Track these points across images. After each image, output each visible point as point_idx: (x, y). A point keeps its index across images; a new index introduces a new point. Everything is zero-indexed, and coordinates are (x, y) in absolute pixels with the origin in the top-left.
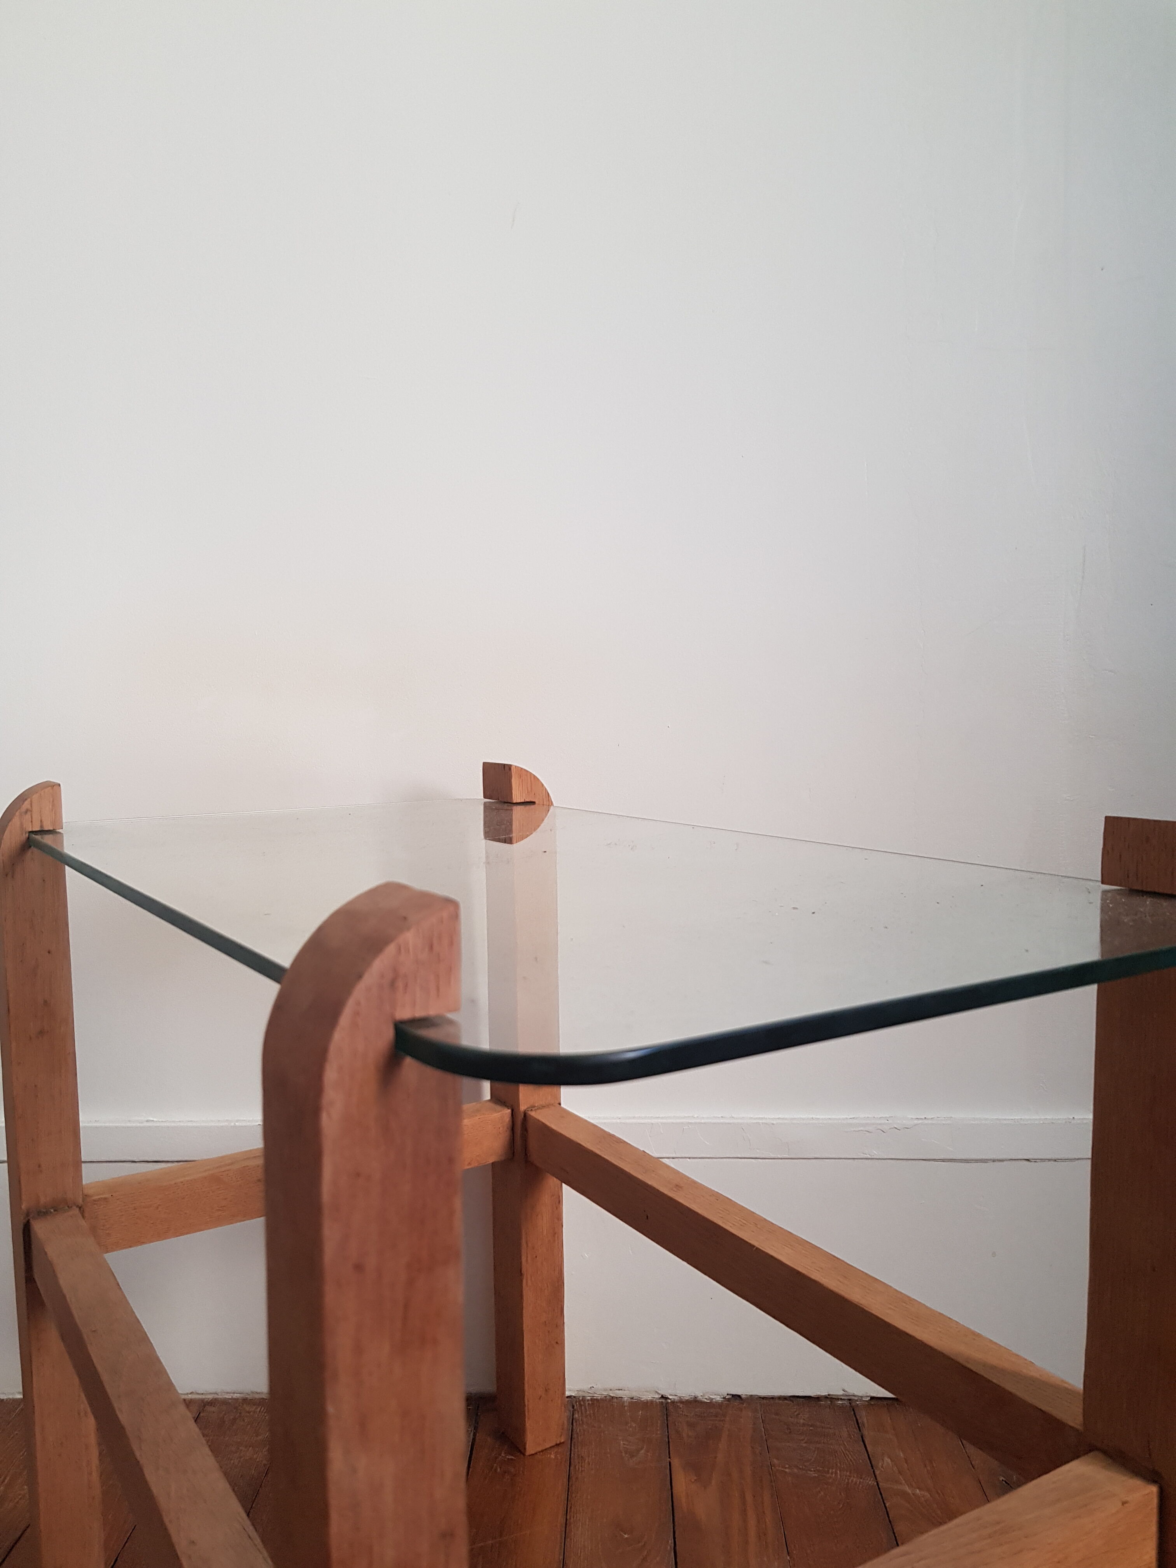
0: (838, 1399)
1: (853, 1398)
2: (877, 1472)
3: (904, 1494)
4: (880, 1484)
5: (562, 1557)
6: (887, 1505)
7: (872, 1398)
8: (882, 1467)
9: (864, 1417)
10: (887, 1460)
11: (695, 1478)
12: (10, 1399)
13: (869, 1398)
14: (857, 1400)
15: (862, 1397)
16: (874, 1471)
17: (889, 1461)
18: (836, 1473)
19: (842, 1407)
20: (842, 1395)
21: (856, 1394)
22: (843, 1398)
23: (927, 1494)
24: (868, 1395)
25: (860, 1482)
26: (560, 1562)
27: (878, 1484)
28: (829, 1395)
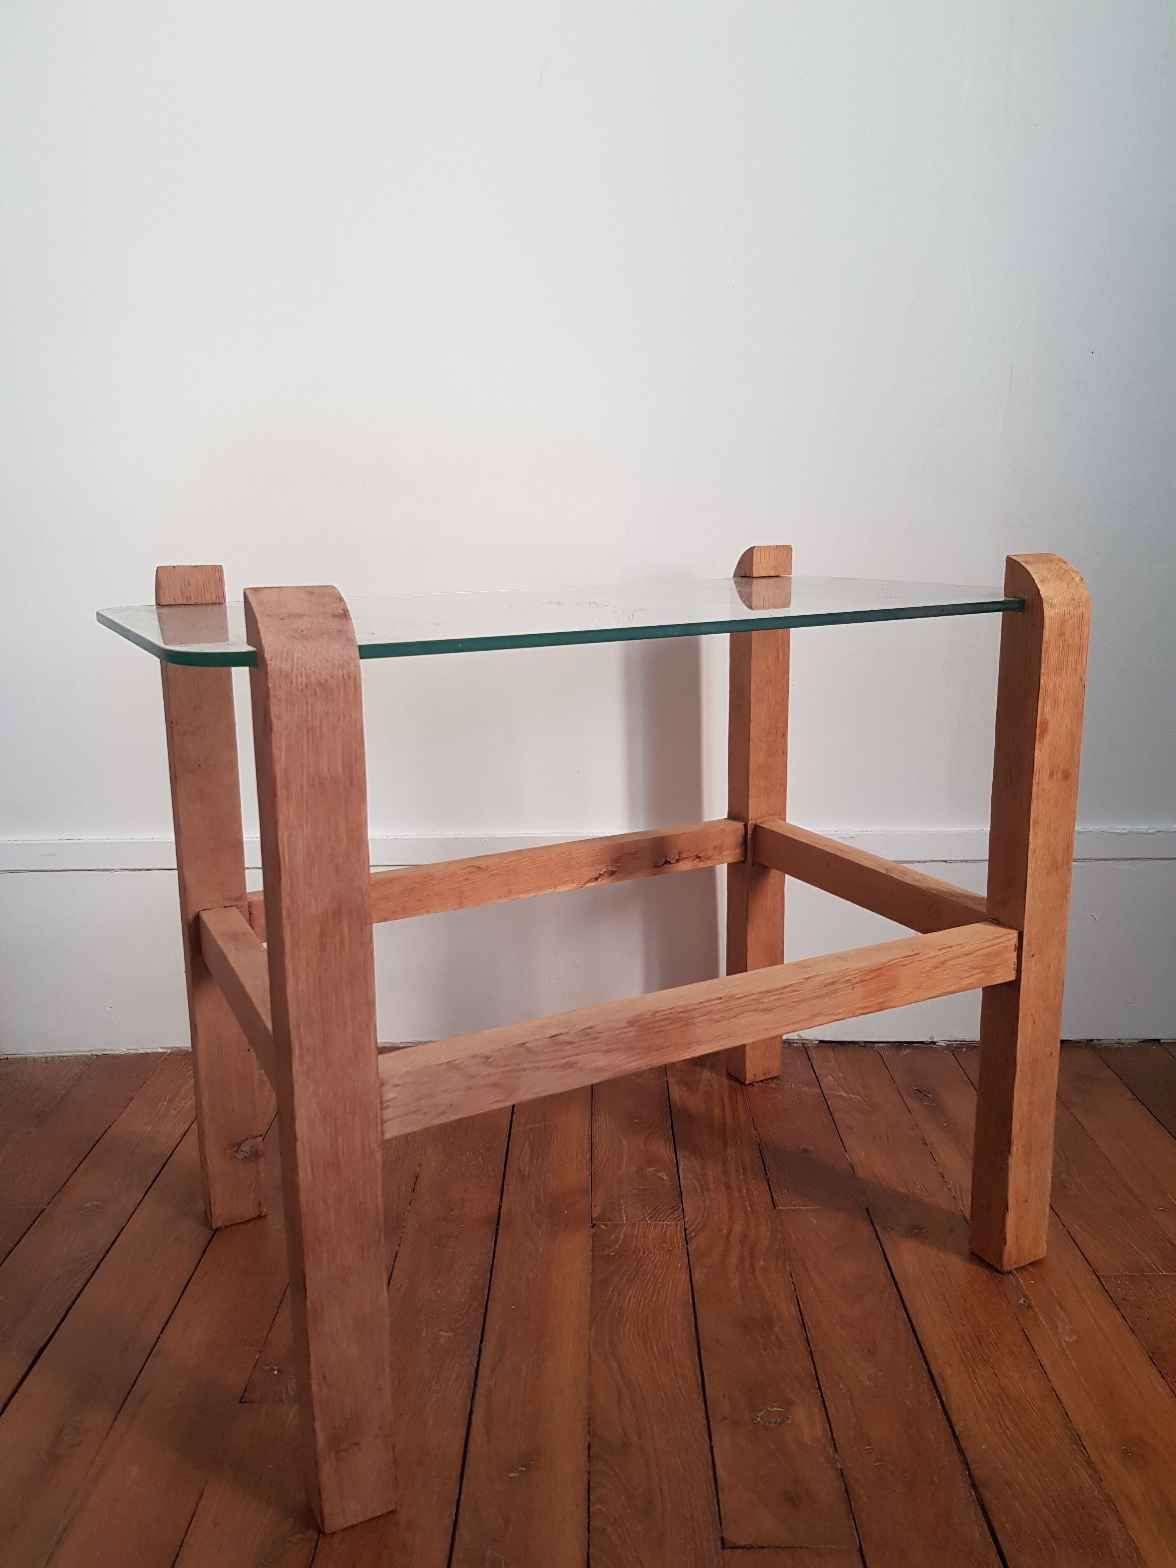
0: (794, 1043)
1: (805, 1041)
2: (822, 1085)
3: (842, 1097)
4: (824, 1091)
5: (590, 1133)
6: (829, 1103)
7: (821, 1042)
8: (826, 1081)
9: (813, 1053)
10: (829, 1077)
11: (686, 1088)
12: (154, 1053)
13: (818, 1042)
14: (809, 1044)
15: (812, 1040)
16: (820, 1085)
17: (832, 1078)
18: (791, 1085)
19: (797, 1048)
20: (797, 1040)
21: (808, 1038)
22: (798, 1042)
23: (858, 1097)
24: (817, 1039)
25: (809, 1091)
26: (590, 1135)
27: (822, 1091)
28: (787, 1039)
